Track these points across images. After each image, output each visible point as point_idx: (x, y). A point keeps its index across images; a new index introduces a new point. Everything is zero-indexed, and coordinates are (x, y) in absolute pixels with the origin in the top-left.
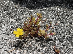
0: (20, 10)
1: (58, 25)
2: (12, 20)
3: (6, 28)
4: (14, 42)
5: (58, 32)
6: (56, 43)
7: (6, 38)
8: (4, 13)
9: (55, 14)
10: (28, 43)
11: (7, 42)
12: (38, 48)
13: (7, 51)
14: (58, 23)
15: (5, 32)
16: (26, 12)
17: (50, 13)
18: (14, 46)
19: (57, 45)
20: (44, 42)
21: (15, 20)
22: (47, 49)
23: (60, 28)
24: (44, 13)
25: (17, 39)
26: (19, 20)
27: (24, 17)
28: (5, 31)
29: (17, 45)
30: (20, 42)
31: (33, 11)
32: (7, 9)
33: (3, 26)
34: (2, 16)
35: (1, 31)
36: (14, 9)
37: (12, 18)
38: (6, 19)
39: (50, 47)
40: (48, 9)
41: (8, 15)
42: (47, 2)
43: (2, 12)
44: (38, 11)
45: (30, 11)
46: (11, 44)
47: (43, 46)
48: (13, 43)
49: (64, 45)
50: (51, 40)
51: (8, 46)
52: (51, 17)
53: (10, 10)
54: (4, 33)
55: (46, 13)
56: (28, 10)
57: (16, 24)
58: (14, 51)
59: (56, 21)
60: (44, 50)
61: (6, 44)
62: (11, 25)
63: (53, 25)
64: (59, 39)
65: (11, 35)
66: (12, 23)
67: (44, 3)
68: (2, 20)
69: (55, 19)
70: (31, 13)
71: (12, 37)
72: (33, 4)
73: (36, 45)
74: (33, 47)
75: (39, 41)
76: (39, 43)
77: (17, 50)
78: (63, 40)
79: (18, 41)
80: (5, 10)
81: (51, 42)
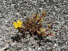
0: (29, 6)
1: (63, 29)
2: (18, 14)
3: (10, 20)
4: (13, 34)
5: (60, 36)
6: (54, 45)
7: (6, 30)
8: (12, 5)
9: (65, 17)
10: (26, 39)
11: (6, 33)
12: (34, 46)
13: (4, 41)
14: (65, 27)
15: (8, 24)
16: (35, 9)
17: (60, 15)
18: (11, 38)
19: (54, 48)
20: (43, 42)
21: (20, 15)
22: (42, 48)
23: (65, 32)
24: (54, 13)
25: (16, 32)
26: (25, 15)
27: (30, 13)
28: (8, 22)
29: (14, 38)
30: (19, 36)
31: (42, 10)
32: (16, 2)
33: (7, 18)
34: (9, 8)
35: (4, 22)
36: (23, 3)
37: (18, 12)
38: (12, 12)
39: (46, 47)
40: (60, 11)
41: (15, 8)
42: (61, 3)
43: (10, 4)
44: (48, 10)
45: (39, 8)
46: (10, 36)
47: (40, 45)
48: (11, 35)
49: (62, 49)
50: (51, 41)
51: (7, 37)
52: (60, 20)
53: (19, 4)
54: (6, 24)
55: (56, 14)
56: (37, 7)
57: (20, 19)
58: (11, 42)
59: (63, 24)
60: (39, 48)
61: (4, 35)
62: (15, 19)
63: (58, 28)
64: (59, 43)
65: (12, 28)
66: (16, 16)
67: (57, 3)
68: (8, 12)
69: (63, 22)
70: (39, 11)
71: (12, 30)
72: (45, 2)
73: (33, 42)
74: (30, 43)
75: (37, 40)
76: (37, 41)
77: (13, 42)
78: (63, 45)
79: (17, 34)
80: (13, 3)
81: (50, 43)
